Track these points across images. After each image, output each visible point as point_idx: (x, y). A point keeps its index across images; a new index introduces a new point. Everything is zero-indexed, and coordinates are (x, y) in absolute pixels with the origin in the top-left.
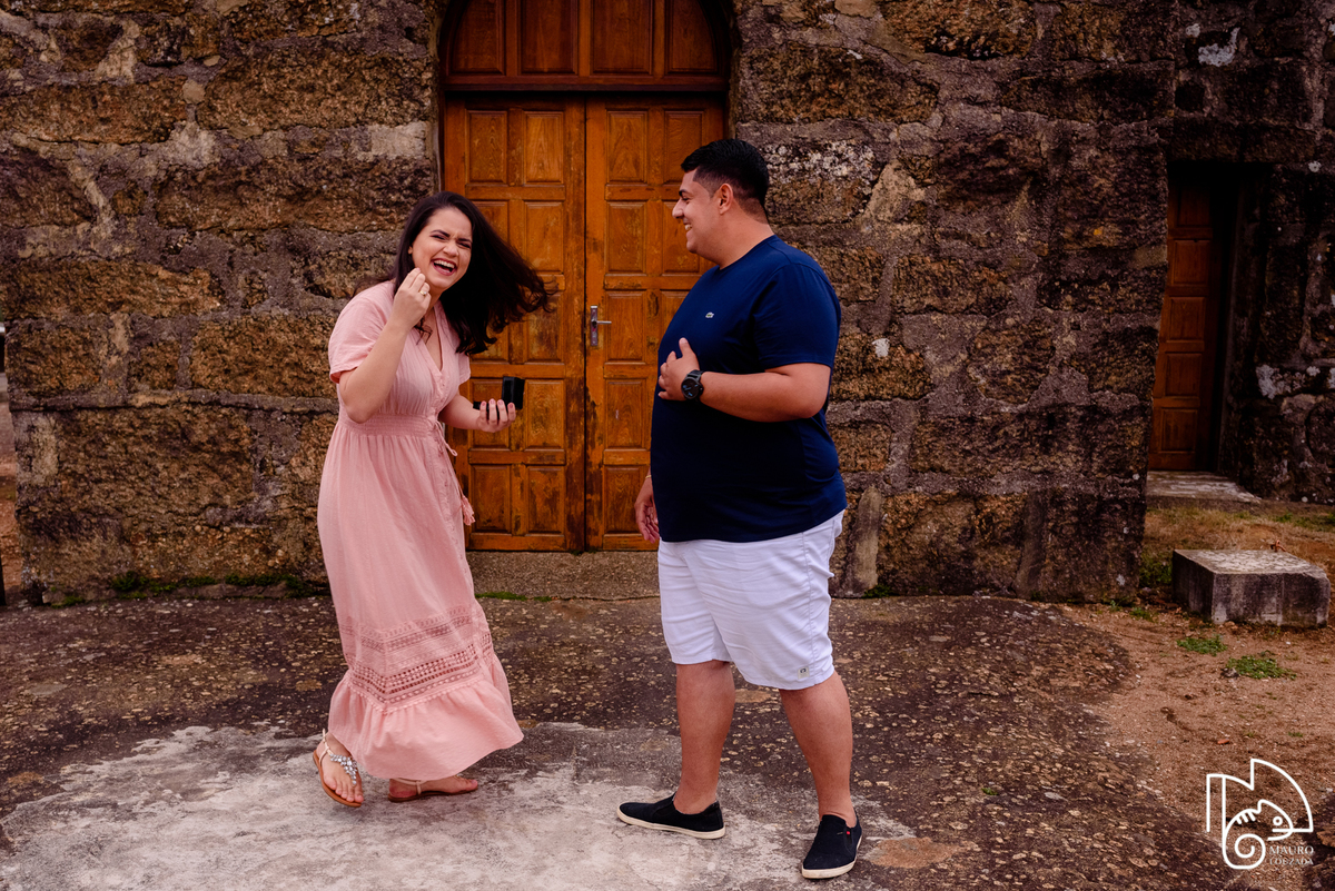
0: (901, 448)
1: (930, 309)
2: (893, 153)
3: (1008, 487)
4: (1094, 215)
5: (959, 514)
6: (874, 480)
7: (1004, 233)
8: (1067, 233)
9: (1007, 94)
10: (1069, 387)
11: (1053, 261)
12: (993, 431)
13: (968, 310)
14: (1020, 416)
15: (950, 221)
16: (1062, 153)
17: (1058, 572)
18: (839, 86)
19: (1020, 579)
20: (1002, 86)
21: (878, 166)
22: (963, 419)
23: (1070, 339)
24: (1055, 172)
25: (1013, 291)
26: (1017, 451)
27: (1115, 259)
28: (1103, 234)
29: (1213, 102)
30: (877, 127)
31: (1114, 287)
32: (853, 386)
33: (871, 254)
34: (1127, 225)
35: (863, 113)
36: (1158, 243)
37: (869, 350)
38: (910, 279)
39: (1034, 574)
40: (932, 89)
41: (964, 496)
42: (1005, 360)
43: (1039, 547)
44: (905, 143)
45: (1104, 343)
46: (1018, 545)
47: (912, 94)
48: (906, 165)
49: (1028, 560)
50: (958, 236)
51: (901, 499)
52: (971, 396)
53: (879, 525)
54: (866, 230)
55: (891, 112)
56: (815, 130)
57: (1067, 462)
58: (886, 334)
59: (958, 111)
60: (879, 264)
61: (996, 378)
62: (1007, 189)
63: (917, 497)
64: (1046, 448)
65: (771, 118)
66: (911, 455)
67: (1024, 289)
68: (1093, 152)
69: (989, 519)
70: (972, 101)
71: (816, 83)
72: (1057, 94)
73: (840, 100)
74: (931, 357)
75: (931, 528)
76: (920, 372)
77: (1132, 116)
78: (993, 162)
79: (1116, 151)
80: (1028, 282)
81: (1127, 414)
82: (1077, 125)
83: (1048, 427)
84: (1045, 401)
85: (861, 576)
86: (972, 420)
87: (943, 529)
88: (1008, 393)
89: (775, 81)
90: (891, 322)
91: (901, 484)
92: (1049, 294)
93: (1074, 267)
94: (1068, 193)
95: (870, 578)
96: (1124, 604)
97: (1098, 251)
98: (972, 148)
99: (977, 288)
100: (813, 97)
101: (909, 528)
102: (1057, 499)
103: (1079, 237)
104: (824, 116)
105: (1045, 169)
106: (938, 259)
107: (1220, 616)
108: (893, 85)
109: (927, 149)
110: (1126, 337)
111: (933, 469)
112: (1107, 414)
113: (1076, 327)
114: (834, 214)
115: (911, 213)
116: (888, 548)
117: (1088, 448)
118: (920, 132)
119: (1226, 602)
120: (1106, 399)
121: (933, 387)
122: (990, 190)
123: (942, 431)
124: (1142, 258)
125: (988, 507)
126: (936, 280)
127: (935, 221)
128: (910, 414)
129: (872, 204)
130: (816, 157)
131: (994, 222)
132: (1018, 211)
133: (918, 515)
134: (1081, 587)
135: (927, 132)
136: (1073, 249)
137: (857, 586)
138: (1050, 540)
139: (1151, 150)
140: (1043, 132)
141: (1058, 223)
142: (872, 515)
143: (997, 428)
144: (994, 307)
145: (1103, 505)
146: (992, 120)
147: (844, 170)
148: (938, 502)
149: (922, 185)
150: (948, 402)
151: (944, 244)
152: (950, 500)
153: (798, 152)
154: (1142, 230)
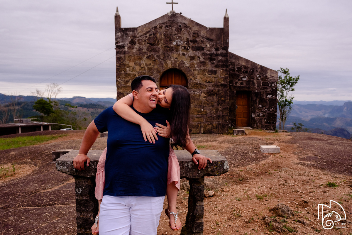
0: (205, 119)
1: (207, 106)
2: (203, 92)
3: (215, 123)
4: (222, 97)
5: (211, 126)
6: (202, 122)
7: (214, 99)
8: (219, 99)
9: (213, 86)
10: (220, 113)
11: (218, 101)
12: (213, 117)
13: (210, 106)
14: (216, 116)
15: (209, 98)
16: (218, 91)
17: (221, 131)
18: (197, 86)
19: (217, 132)
20: (213, 85)
21: (201, 93)
22: (210, 116)
23: (220, 109)
24: (218, 93)
25: (215, 104)
26: (216, 119)
27: (224, 101)
28: (223, 99)
29: (244, 84)
30: (201, 89)
31: (224, 104)
32: (200, 113)
33: (201, 101)
34: (225, 98)
35: (200, 88)
36: (228, 99)
37: (201, 110)
38: (205, 103)
39: (218, 131)
40: (206, 86)
41: (211, 124)
42: (214, 111)
43: (219, 129)
44: (204, 91)
45: (223, 109)
46: (217, 128)
47: (204, 86)
48: (204, 93)
49: (218, 130)
50: (209, 99)
51: (205, 124)
52: (211, 114)
53: (203, 127)
54: (200, 99)
55: (202, 88)
56: (195, 90)
57: (221, 120)
58: (203, 108)
59: (209, 88)
60: (202, 102)
61: (213, 112)
62: (214, 95)
63: (206, 124)
64: (219, 119)
65: (191, 89)
66: (206, 120)
67: (216, 104)
68: (221, 91)
69: (213, 126)
70: (210, 87)
71: (195, 85)
72: (217, 86)
73: (197, 87)
74: (207, 110)
75: (208, 127)
76: (206, 112)
77: (225, 88)
78: (212, 92)
79: (224, 91)
80: (216, 103)
81: (226, 116)
82: (220, 89)
83: (219, 117)
84: (218, 114)
85: (201, 132)
86: (211, 116)
87: (209, 127)
88: (215, 114)
89: (191, 85)
90: (203, 107)
91: (205, 123)
92: (218, 104)
93: (220, 102)
94: (219, 95)
95: (202, 132)
96: (227, 134)
97: (222, 100)
98: (210, 91)
99: (211, 104)
100: (195, 87)
101: (206, 127)
102: (220, 124)
103: (221, 99)
104: (196, 88)
105: (217, 93)
106: (207, 101)
107: (235, 134)
108: (202, 85)
109: (206, 91)
110: (225, 108)
111: (208, 121)
112: (224, 116)
113: (221, 107)
114: (197, 97)
115: (205, 97)
116: (204, 129)
117: (223, 119)
118: (205, 90)
119: (236, 133)
120: (224, 114)
121: (207, 113)
122: (212, 95)
123: (208, 118)
124: (227, 101)
125: (213, 125)
126: (207, 103)
127: (207, 98)
128: (205, 116)
129: (201, 96)
130: (195, 92)
131: (213, 98)
132: (215, 97)
133: (207, 126)
134: (223, 133)
135: (206, 90)
136: (220, 100)
137: (201, 133)
138: (220, 128)
139: (227, 91)
140: (216, 89)
141: (219, 98)
142: (202, 126)
143: (214, 117)
144: (213, 106)
145: (224, 124)
146: (212, 88)
147: (198, 93)
148: (208, 125)
149: (205, 94)
150: (209, 115)
151: (208, 100)
152: (210, 124)
153: (194, 92)
154: (226, 98)
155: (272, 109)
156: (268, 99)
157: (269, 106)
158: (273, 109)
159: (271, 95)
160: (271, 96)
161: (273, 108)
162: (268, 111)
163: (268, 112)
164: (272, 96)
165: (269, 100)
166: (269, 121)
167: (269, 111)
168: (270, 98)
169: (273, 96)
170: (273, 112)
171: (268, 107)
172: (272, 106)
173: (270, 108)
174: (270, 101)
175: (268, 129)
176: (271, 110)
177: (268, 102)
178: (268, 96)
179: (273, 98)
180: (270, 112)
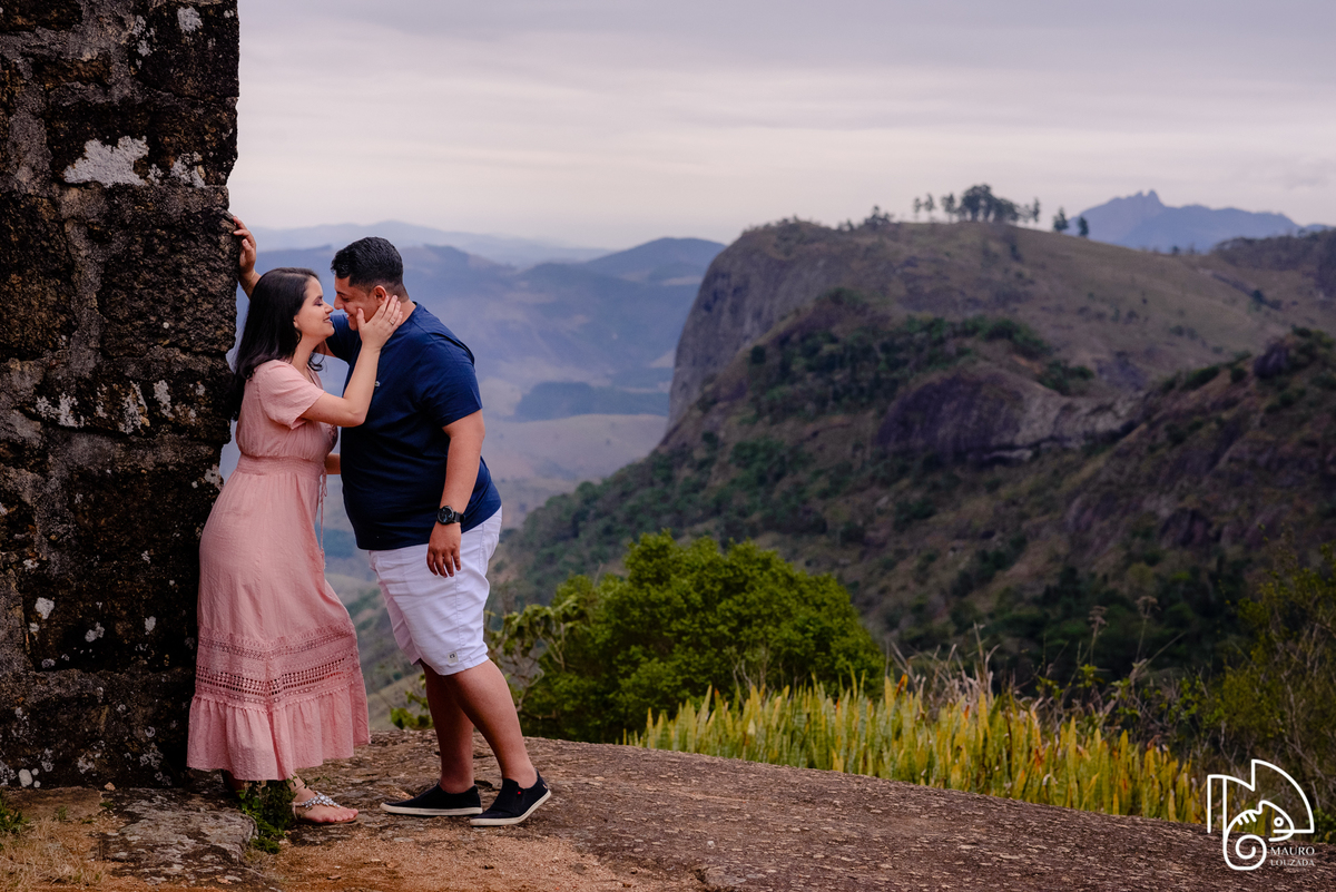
155: (153, 404)
156: (94, 208)
157: (103, 351)
158: (162, 390)
159: (135, 148)
160: (140, 166)
161: (168, 376)
162: (95, 429)
163: (82, 447)
164: (158, 155)
165: (95, 238)
166: (108, 623)
167: (108, 430)
168: (120, 189)
169: (178, 167)
170: (167, 455)
171: (85, 361)
172: (155, 333)
173: (111, 375)
174: (118, 244)
175: (83, 765)
176: (134, 410)
177: (91, 274)
178: (93, 146)
179: (176, 205)
180: (117, 450)
